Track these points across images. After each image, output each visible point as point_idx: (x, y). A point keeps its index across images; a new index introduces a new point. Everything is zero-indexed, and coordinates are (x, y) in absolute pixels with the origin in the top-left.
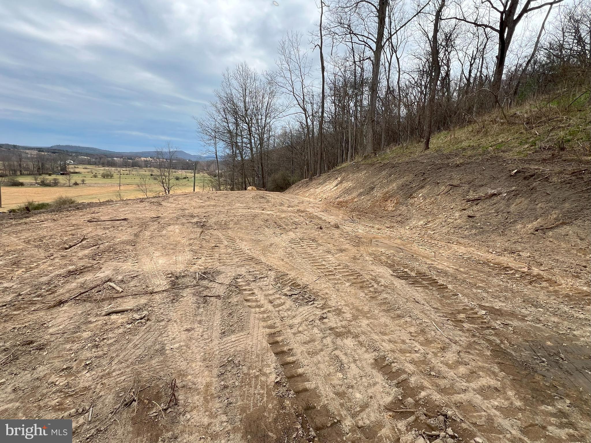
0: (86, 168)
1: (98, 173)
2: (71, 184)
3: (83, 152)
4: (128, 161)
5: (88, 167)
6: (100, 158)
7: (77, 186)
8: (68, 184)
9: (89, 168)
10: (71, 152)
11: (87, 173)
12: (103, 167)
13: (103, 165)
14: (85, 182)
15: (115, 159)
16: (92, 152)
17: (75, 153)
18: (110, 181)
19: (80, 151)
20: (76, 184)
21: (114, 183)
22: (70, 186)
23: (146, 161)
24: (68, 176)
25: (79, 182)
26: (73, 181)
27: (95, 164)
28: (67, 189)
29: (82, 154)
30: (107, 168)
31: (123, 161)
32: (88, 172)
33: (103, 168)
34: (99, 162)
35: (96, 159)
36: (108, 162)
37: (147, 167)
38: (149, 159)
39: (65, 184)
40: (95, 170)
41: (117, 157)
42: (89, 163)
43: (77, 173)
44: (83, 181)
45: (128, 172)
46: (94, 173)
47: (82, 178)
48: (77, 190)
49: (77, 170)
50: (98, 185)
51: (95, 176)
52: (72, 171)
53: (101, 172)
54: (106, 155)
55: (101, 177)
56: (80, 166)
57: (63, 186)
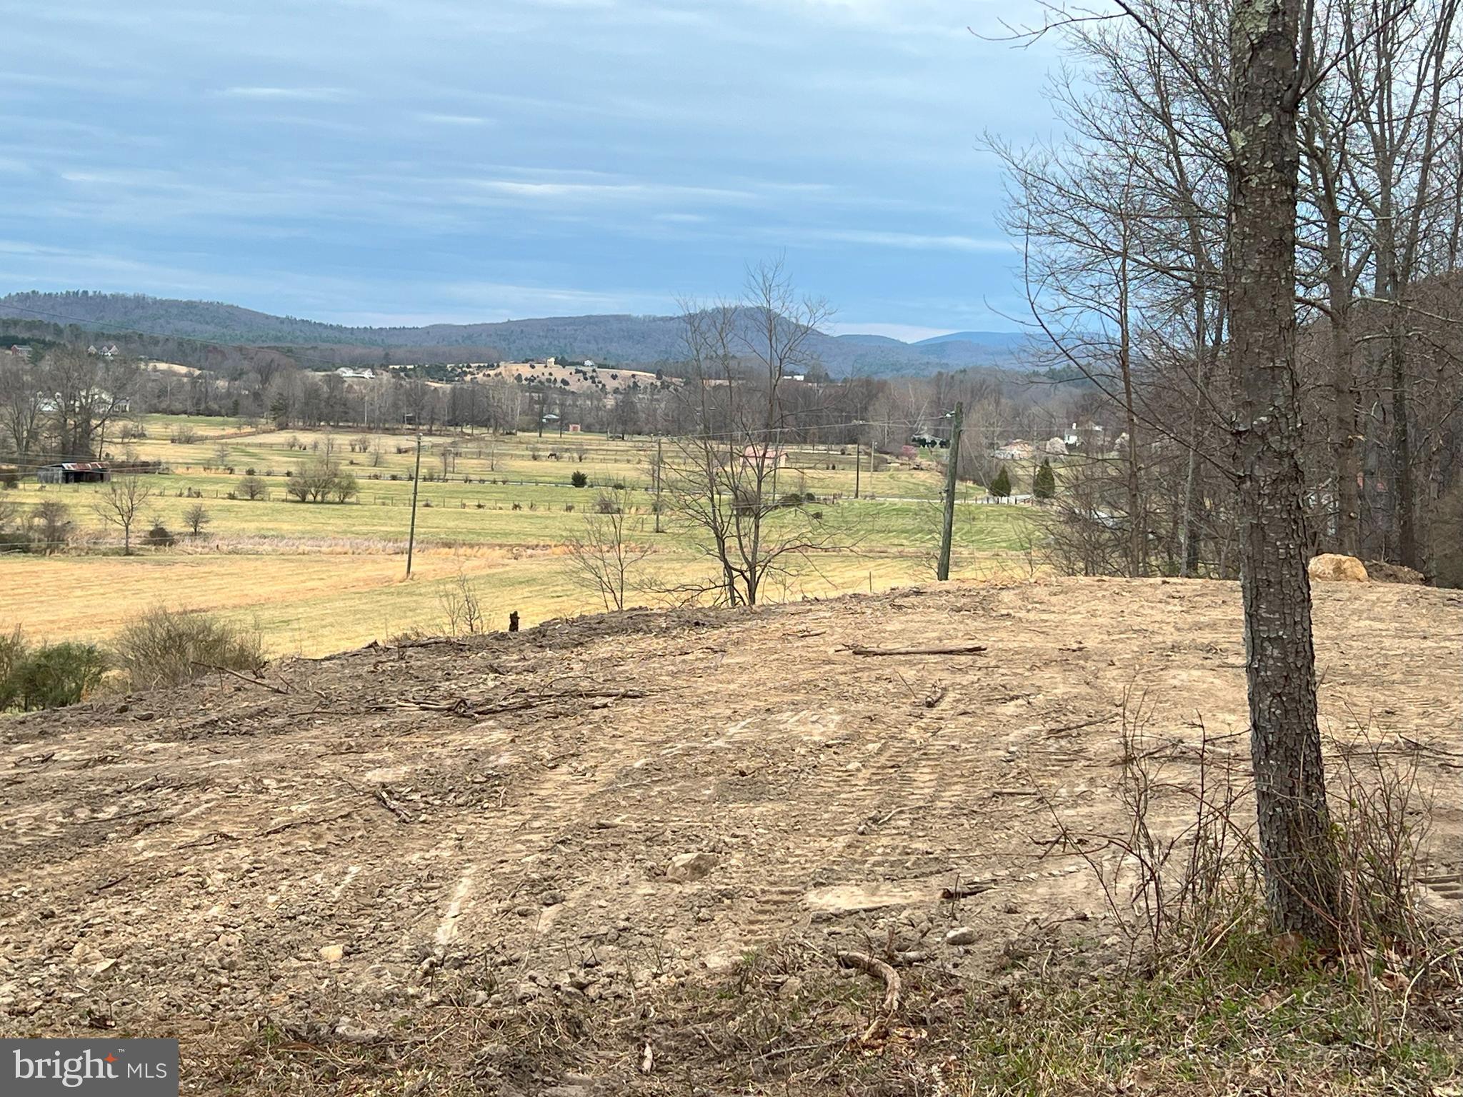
0: (189, 440)
1: (260, 467)
2: (134, 542)
3: (158, 333)
4: (425, 390)
5: (201, 428)
6: (266, 373)
7: (166, 553)
8: (115, 541)
9: (202, 439)
10: (100, 337)
11: (199, 472)
12: (283, 427)
13: (282, 415)
14: (205, 528)
15: (347, 373)
16: (204, 332)
17: (117, 338)
18: (342, 524)
19: (144, 327)
20: (160, 537)
21: (367, 536)
22: (128, 553)
23: (535, 386)
24: (103, 488)
25: (175, 525)
26: (143, 524)
27: (232, 409)
28: (116, 566)
29: (153, 347)
30: (307, 438)
31: (398, 387)
32: (207, 465)
33: (282, 437)
34: (256, 395)
35: (235, 376)
36: (312, 393)
37: (540, 427)
38: (550, 370)
39: (97, 537)
40: (236, 448)
41: (352, 364)
42: (203, 407)
43: (146, 468)
44: (197, 518)
45: (436, 462)
46: (240, 475)
47: (188, 503)
48: (169, 572)
49: (146, 452)
50: (282, 547)
51: (253, 491)
52: (116, 452)
53: (282, 463)
54: (289, 352)
55: (282, 493)
56: (155, 426)
57: (94, 548)
